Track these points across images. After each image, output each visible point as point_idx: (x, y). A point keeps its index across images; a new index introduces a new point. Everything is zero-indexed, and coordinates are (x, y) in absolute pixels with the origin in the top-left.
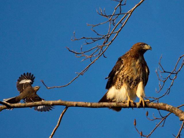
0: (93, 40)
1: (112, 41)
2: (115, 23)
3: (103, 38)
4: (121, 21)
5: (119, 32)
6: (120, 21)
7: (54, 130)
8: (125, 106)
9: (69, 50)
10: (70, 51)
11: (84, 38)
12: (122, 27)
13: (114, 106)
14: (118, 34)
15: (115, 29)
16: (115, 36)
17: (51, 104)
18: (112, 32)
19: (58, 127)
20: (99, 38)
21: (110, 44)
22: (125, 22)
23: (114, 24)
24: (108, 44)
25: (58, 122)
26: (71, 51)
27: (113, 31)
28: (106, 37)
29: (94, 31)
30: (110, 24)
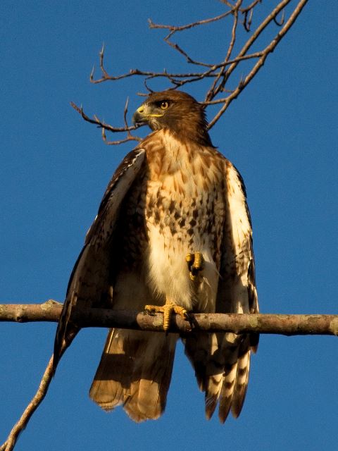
0: (173, 82)
1: (241, 88)
2: (250, 24)
3: (208, 75)
4: (276, 14)
5: (267, 53)
6: (273, 13)
7: (27, 411)
8: (290, 329)
9: (83, 114)
10: (86, 119)
11: (138, 73)
12: (280, 38)
13: (249, 327)
14: (264, 61)
15: (252, 42)
16: (254, 69)
17: (18, 315)
18: (242, 53)
19: (39, 402)
20: (192, 75)
21: (235, 97)
22: (291, 18)
23: (246, 26)
24: (227, 99)
25: (43, 383)
26: (90, 118)
27: (244, 49)
28: (219, 72)
29: (177, 46)
30: (234, 26)
